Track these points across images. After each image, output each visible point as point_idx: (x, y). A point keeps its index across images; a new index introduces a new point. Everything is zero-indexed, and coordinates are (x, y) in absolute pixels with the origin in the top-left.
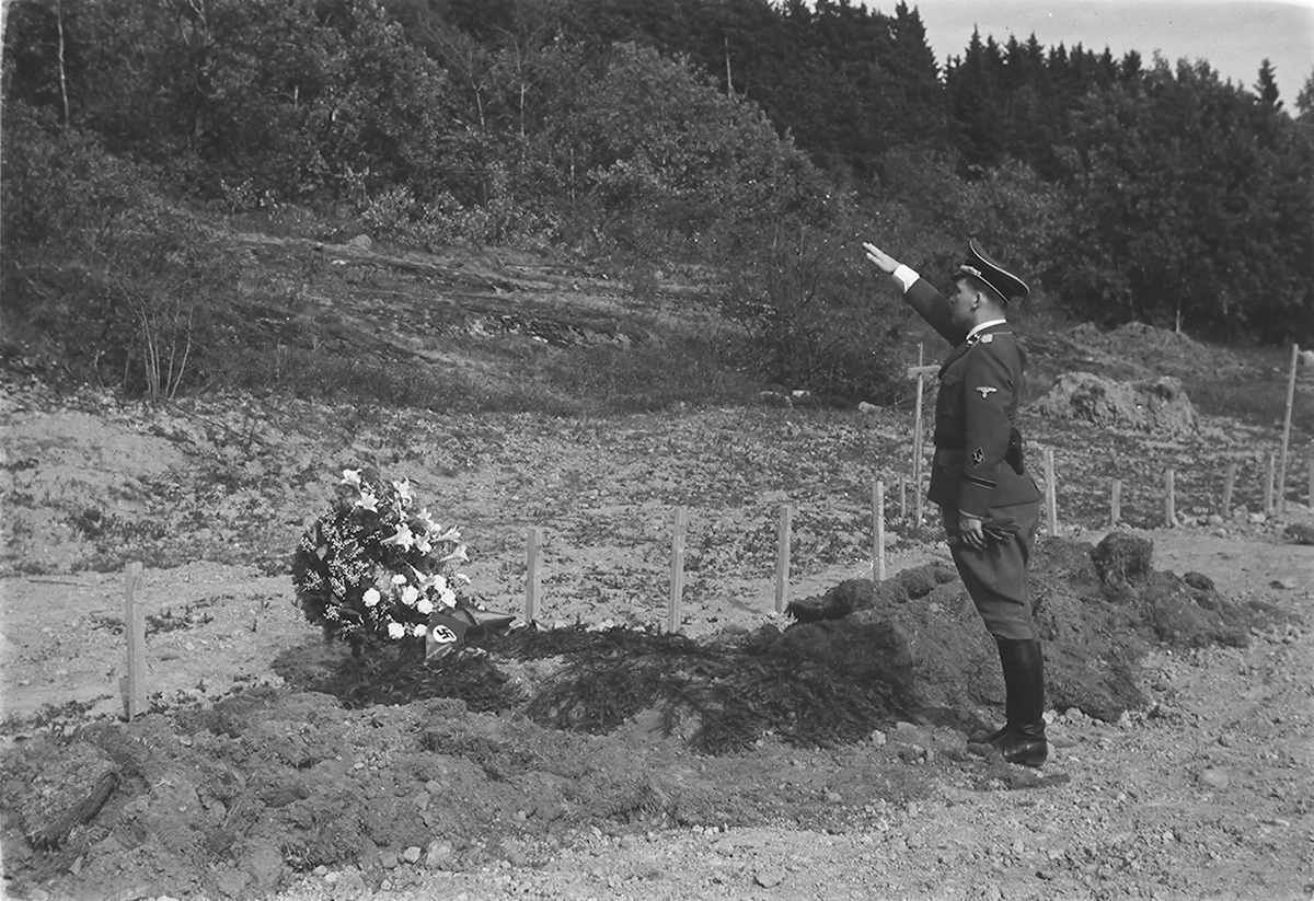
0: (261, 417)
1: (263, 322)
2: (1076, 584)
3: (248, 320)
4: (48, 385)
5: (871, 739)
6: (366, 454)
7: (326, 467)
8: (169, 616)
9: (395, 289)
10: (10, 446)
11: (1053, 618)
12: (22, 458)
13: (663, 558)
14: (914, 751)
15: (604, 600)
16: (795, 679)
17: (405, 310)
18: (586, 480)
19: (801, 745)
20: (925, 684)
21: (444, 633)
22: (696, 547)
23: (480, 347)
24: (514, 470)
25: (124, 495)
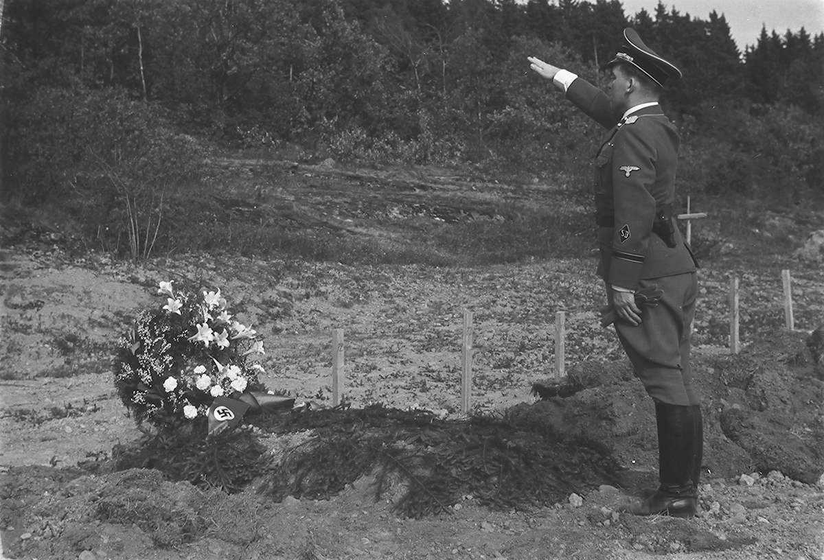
0: (211, 269)
1: (237, 210)
2: (793, 366)
3: (227, 208)
4: (65, 252)
5: (569, 502)
6: (285, 293)
7: (253, 302)
8: (70, 407)
9: (342, 189)
10: (24, 292)
11: (763, 391)
12: (32, 300)
13: (484, 359)
14: (602, 513)
15: (424, 390)
16: (502, 447)
17: (345, 202)
18: (446, 308)
19: (498, 508)
20: (639, 449)
21: (224, 413)
22: (512, 351)
23: (395, 225)
24: (394, 302)
25: (100, 325)
